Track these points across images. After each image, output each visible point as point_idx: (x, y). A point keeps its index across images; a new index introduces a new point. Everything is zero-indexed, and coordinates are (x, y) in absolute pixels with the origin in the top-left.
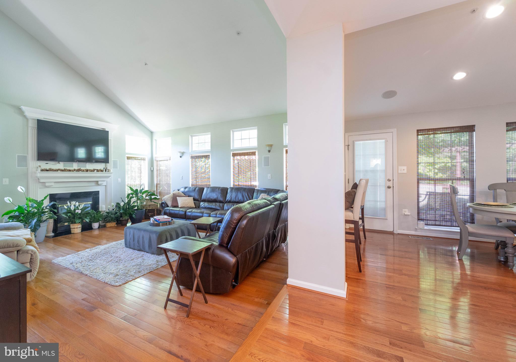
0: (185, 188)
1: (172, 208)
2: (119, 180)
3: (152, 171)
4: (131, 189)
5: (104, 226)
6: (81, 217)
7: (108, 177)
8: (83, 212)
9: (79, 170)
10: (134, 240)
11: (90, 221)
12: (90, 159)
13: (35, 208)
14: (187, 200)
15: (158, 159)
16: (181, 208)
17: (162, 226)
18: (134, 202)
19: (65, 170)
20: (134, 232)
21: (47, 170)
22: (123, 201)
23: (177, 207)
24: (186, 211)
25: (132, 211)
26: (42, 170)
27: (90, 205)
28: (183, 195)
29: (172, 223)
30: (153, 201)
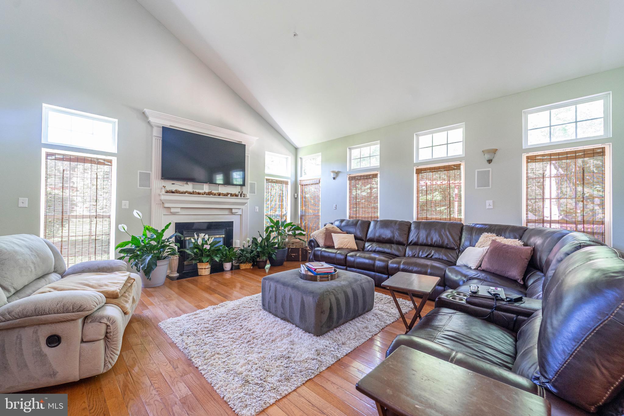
0: (342, 221)
1: (325, 248)
2: (257, 208)
3: (296, 199)
4: (272, 221)
5: (238, 268)
6: (210, 254)
7: (244, 204)
8: (213, 248)
9: (210, 194)
10: (275, 301)
11: (220, 260)
13: (154, 239)
14: (347, 238)
15: (304, 183)
16: (338, 249)
17: (320, 281)
18: (274, 238)
19: (194, 192)
20: (276, 288)
21: (173, 192)
22: (260, 236)
23: (332, 247)
24: (347, 255)
25: (272, 250)
26: (167, 192)
27: (222, 240)
28: (339, 230)
29: (336, 275)
30: (297, 237)
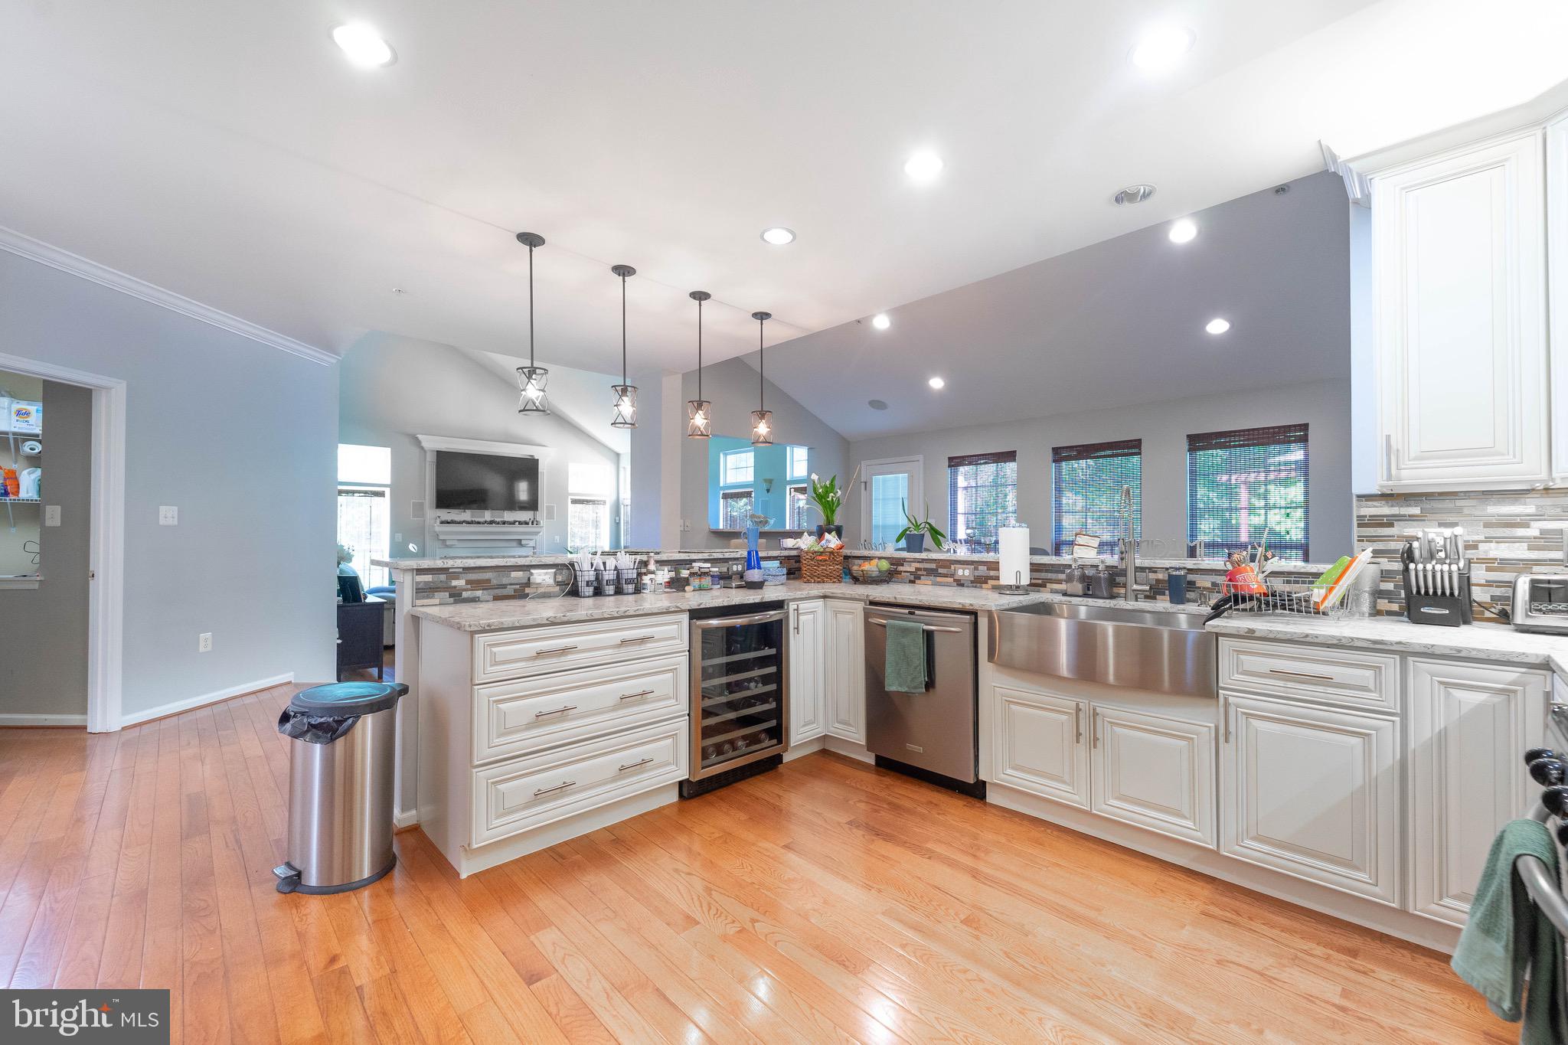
2: (557, 538)
3: (618, 524)
7: (538, 533)
9: (491, 522)
12: (512, 504)
19: (473, 522)
21: (448, 523)
26: (442, 523)
